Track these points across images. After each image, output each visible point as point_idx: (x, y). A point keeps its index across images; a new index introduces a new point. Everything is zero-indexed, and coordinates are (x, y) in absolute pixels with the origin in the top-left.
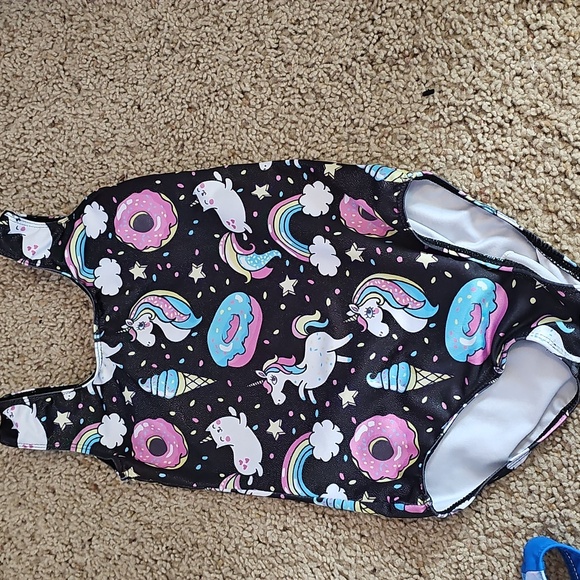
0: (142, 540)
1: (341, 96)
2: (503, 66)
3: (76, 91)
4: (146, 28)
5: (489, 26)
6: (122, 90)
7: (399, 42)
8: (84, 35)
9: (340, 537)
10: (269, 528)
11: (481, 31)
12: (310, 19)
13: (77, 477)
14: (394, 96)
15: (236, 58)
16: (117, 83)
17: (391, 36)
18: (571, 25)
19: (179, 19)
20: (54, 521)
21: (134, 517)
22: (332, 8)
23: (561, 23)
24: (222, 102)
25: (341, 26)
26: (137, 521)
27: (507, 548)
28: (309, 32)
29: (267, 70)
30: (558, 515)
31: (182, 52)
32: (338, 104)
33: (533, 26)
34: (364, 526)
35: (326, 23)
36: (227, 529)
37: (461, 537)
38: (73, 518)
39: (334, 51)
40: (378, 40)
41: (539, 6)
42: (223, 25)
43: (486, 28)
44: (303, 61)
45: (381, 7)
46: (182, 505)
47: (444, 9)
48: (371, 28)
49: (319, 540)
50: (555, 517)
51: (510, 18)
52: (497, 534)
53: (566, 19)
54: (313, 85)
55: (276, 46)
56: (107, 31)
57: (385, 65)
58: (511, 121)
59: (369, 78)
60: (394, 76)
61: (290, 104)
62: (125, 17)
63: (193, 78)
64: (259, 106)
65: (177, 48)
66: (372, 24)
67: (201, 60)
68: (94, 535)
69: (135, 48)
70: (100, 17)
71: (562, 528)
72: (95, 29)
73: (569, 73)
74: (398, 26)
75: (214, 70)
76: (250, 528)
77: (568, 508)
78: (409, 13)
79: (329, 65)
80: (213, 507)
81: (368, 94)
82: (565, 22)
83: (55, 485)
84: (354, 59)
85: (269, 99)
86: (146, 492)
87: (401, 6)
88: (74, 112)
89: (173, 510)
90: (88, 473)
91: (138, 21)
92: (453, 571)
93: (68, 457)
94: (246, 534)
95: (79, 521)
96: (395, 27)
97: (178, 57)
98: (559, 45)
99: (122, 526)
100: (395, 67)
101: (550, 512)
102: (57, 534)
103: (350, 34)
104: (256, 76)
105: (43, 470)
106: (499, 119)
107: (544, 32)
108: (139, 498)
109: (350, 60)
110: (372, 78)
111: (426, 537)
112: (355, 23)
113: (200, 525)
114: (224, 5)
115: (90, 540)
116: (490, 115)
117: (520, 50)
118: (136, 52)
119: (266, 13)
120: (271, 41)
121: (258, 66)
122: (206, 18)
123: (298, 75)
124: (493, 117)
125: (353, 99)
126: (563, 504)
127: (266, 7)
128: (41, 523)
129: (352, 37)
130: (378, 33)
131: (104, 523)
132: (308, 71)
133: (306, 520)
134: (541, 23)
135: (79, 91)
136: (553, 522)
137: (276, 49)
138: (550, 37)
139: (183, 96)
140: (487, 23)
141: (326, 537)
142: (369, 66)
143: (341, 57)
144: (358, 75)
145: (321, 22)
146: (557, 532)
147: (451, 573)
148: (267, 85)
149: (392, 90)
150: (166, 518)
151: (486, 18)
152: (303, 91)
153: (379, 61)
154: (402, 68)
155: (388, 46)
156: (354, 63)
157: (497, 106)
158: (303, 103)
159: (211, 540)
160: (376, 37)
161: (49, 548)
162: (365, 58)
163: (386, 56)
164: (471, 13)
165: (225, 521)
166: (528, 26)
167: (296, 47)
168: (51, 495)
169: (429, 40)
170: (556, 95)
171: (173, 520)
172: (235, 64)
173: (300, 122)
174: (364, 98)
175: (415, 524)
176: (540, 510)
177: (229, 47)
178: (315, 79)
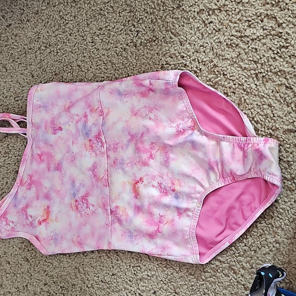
0: (49, 284)
1: (122, 63)
2: (194, 43)
3: (5, 70)
4: (33, 38)
5: (187, 24)
6: (25, 68)
7: (146, 35)
8: (6, 43)
9: (138, 277)
10: (105, 275)
11: (183, 26)
12: (106, 27)
13: (19, 255)
14: (146, 62)
15: (74, 49)
16: (23, 65)
17: (143, 32)
18: (224, 20)
19: (48, 32)
20: (10, 277)
21: (46, 273)
22: (115, 21)
23: (219, 20)
24: (70, 71)
25: (120, 29)
26: (47, 275)
27: (214, 277)
28: (106, 33)
29: (89, 53)
30: (236, 260)
31: (50, 48)
32: (122, 67)
33: (206, 22)
34: (148, 271)
35: (113, 28)
36: (87, 276)
37: (192, 274)
38: (18, 275)
39: (118, 42)
40: (137, 35)
41: (208, 12)
42: (67, 33)
43: (185, 25)
44: (105, 47)
45: (137, 18)
46: (67, 266)
47: (165, 17)
48: (133, 29)
49: (129, 279)
50: (235, 261)
51: (196, 19)
52: (209, 271)
53: (221, 17)
54: (110, 59)
55: (91, 41)
56: (16, 41)
57: (141, 47)
58: (201, 69)
59: (134, 53)
60: (145, 52)
61: (100, 69)
62: (24, 33)
63: (55, 60)
64: (86, 71)
65: (48, 46)
66: (134, 27)
67: (59, 51)
68: (28, 283)
69: (29, 48)
70: (13, 34)
71: (238, 266)
72: (10, 40)
73: (225, 44)
74: (146, 27)
75: (65, 55)
76: (97, 275)
77: (240, 256)
78: (150, 20)
79: (116, 49)
80: (80, 266)
81: (135, 61)
82: (221, 19)
83: (10, 260)
84: (127, 45)
85: (91, 67)
86: (50, 261)
87: (146, 17)
88: (5, 81)
89: (62, 269)
90: (23, 253)
91: (29, 34)
92: (191, 291)
93: (14, 246)
94: (96, 278)
95: (21, 276)
96: (144, 28)
97: (48, 50)
98: (219, 30)
99: (40, 278)
100: (146, 48)
101: (232, 259)
102: (12, 284)
103: (125, 33)
104: (84, 56)
105: (4, 253)
106: (195, 69)
107: (211, 24)
108: (47, 264)
109: (125, 46)
110: (136, 53)
111: (177, 274)
112: (126, 27)
113: (75, 275)
114: (67, 23)
115: (27, 285)
116: (190, 67)
117: (202, 34)
118: (30, 49)
119: (86, 26)
120: (89, 39)
121: (85, 51)
122: (59, 30)
123: (103, 55)
124: (192, 68)
125: (128, 64)
126: (238, 255)
127: (86, 23)
128: (4, 278)
129: (126, 34)
130: (137, 31)
131: (32, 277)
132: (107, 52)
133: (122, 270)
134: (210, 20)
135: (7, 70)
136: (234, 263)
137: (92, 42)
138: (215, 27)
139: (52, 69)
140: (186, 22)
141: (132, 277)
142: (134, 47)
143: (121, 44)
144: (129, 52)
145: (111, 28)
146: (236, 268)
147: (189, 292)
148: (89, 60)
149: (146, 59)
150: (59, 273)
151: (185, 20)
152: (105, 62)
153: (138, 45)
154: (149, 47)
155: (142, 37)
156: (127, 47)
157: (193, 62)
158: (106, 68)
159: (80, 282)
160: (136, 33)
161: (9, 290)
162: (132, 44)
163: (141, 42)
164: (178, 18)
165: (86, 273)
166: (204, 22)
167: (100, 41)
168: (8, 265)
169: (160, 33)
170: (220, 55)
171: (63, 273)
172: (74, 52)
173: (105, 77)
174: (133, 63)
175: (172, 268)
176: (227, 258)
177: (71, 44)
178: (111, 56)
